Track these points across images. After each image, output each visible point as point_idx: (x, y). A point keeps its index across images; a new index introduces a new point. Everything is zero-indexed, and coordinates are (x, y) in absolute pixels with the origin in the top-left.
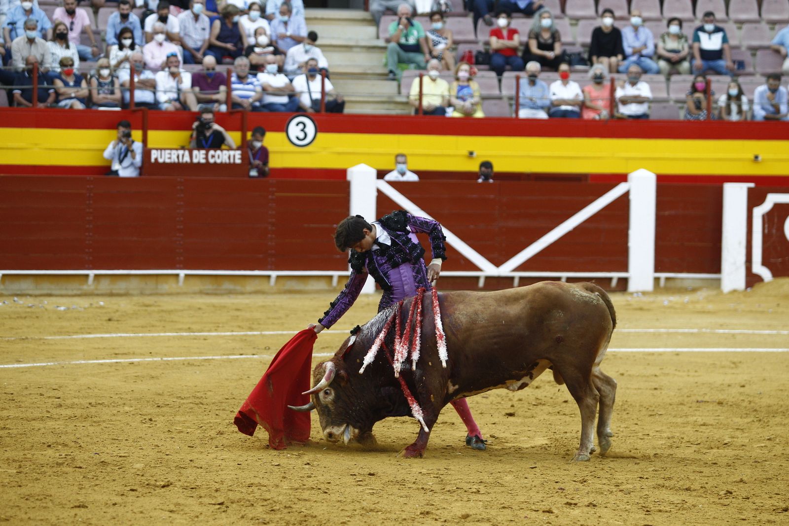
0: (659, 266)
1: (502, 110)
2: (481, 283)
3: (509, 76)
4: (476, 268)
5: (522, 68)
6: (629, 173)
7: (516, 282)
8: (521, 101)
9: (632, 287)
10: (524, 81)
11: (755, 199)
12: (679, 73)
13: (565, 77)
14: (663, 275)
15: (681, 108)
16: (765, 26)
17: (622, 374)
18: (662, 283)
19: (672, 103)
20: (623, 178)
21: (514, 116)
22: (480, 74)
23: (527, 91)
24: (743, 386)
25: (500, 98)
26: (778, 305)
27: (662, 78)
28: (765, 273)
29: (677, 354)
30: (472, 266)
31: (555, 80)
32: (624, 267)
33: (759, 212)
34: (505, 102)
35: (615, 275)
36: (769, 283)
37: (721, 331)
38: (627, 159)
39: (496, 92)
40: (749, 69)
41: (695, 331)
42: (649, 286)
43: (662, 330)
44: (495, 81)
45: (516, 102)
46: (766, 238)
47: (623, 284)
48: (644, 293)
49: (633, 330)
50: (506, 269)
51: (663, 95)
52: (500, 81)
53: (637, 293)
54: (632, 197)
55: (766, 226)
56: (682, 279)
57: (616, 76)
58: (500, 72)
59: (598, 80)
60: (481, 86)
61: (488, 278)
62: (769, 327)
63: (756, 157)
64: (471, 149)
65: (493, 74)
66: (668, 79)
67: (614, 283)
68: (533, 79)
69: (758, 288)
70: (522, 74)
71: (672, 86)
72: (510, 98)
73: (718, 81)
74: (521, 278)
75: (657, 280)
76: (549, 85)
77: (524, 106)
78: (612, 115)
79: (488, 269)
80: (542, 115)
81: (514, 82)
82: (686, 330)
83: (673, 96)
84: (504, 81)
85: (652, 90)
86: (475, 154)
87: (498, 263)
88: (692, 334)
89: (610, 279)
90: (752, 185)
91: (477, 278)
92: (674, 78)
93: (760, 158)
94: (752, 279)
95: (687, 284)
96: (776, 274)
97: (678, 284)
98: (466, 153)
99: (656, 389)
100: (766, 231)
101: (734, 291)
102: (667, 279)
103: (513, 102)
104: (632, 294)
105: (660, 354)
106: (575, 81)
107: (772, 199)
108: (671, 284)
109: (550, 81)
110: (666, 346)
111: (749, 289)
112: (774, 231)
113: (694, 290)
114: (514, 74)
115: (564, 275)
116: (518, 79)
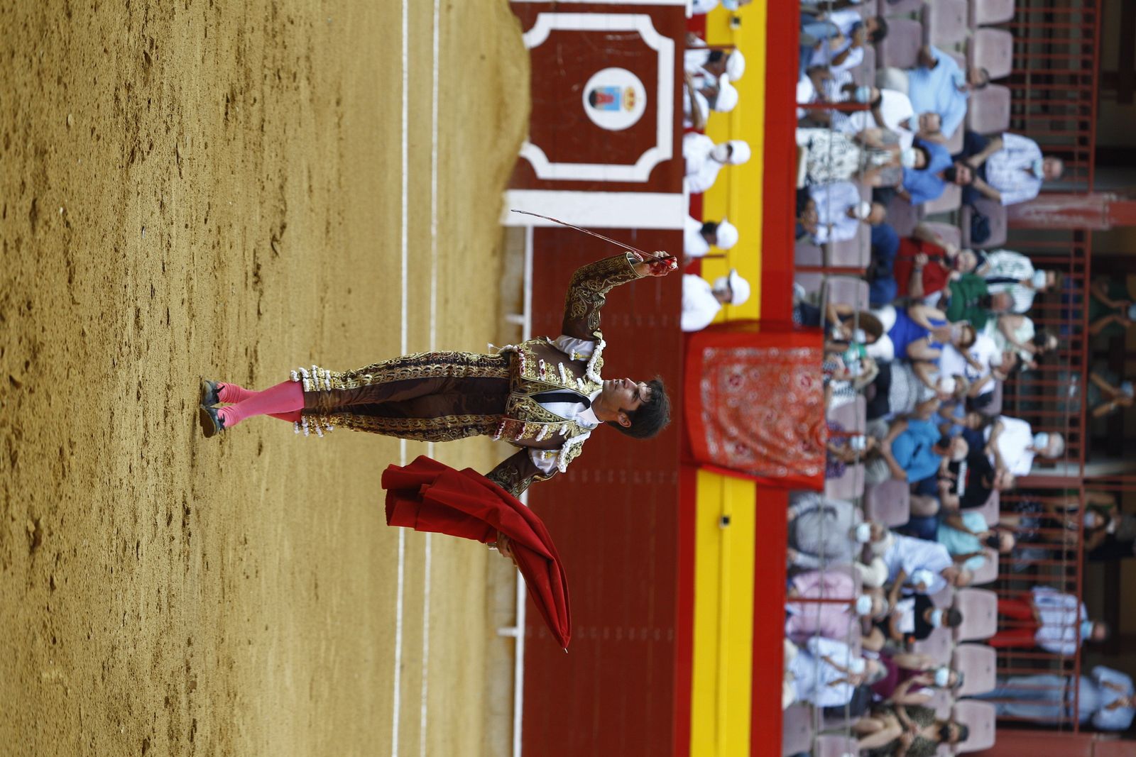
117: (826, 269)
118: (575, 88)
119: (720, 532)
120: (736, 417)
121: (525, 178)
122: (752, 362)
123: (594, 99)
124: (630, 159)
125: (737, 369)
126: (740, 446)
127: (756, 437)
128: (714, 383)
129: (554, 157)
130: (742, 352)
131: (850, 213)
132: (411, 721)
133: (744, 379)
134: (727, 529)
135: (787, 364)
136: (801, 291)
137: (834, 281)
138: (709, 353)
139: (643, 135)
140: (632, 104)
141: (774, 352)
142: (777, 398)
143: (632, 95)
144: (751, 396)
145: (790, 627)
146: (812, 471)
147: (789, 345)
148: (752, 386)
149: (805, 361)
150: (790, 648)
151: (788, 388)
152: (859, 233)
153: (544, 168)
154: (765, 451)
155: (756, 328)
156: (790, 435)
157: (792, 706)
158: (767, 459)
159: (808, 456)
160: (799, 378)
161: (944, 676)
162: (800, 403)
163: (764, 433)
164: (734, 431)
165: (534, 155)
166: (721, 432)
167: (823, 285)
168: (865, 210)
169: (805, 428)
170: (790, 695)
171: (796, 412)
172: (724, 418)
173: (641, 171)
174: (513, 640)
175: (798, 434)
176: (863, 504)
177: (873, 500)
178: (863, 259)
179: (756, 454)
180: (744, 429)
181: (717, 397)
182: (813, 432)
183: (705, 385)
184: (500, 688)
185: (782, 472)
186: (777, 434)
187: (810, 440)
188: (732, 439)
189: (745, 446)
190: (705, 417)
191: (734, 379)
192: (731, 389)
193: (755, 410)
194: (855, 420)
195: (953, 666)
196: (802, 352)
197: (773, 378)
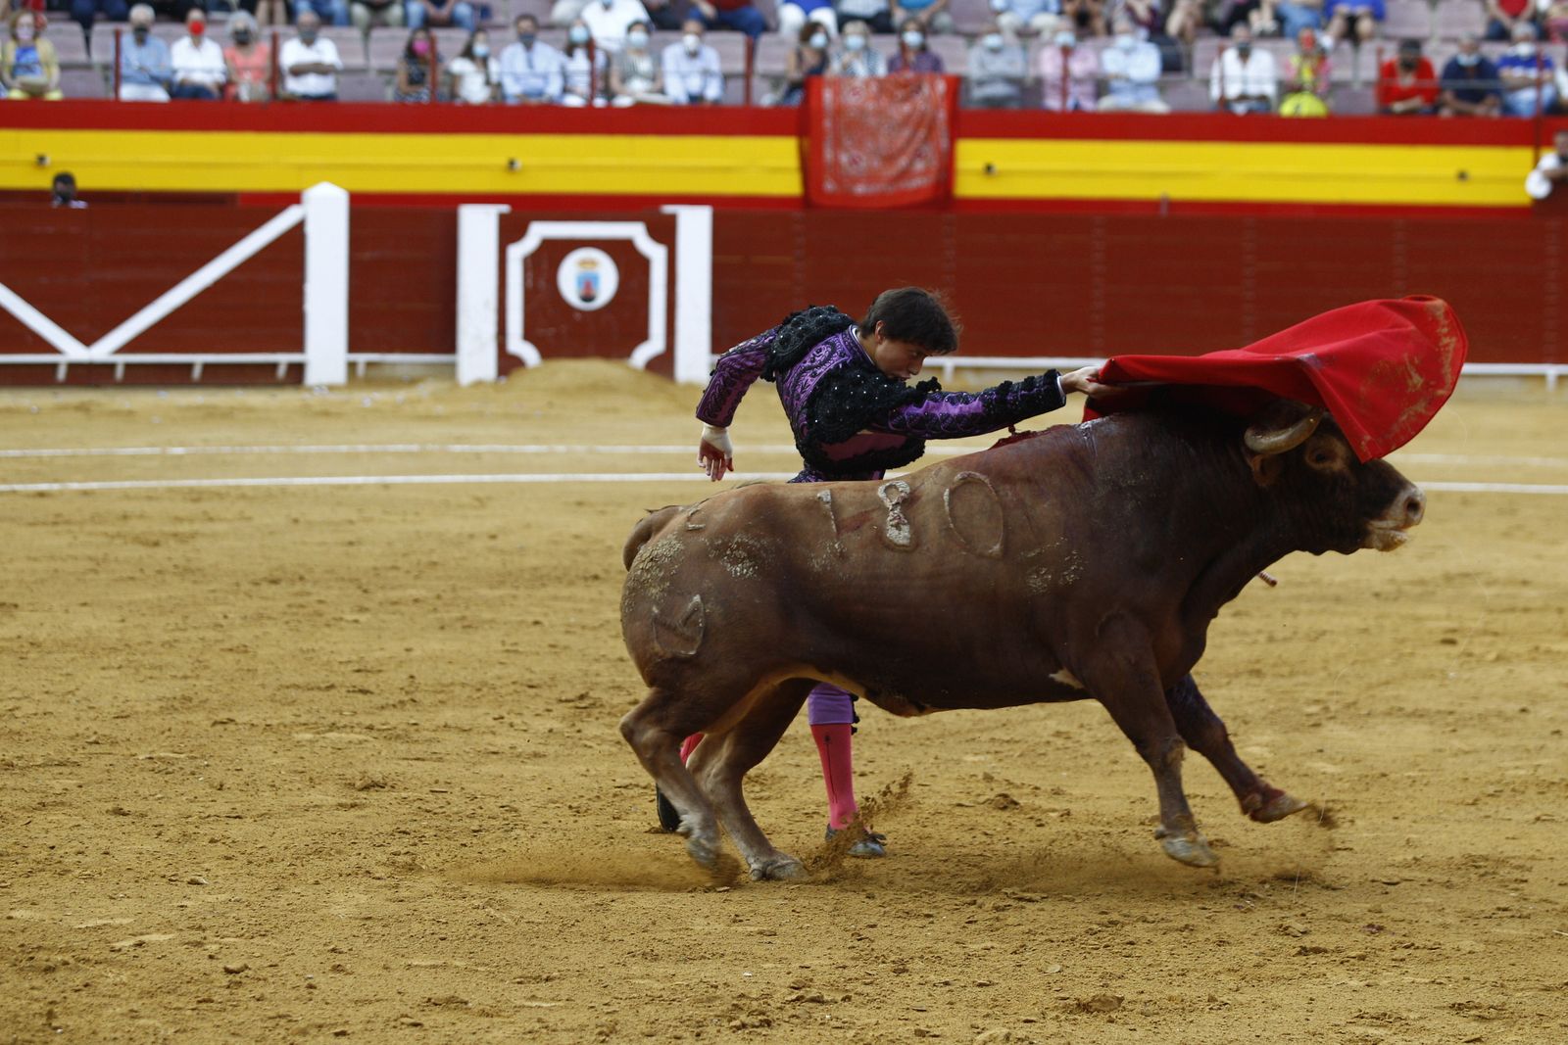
0: (355, 344)
1: (92, 87)
2: (61, 374)
3: (102, 30)
4: (51, 349)
5: (124, 17)
6: (305, 189)
7: (119, 373)
8: (124, 71)
9: (312, 377)
10: (128, 40)
11: (510, 231)
12: (385, 25)
13: (197, 32)
14: (362, 358)
15: (388, 83)
17: (296, 521)
18: (361, 370)
19: (372, 75)
20: (294, 198)
21: (111, 96)
22: (51, 27)
23: (133, 56)
24: (493, 537)
25: (87, 67)
26: (550, 405)
27: (355, 33)
28: (529, 353)
29: (386, 486)
30: (43, 346)
31: (178, 37)
32: (298, 344)
33: (518, 252)
34: (97, 74)
35: (283, 359)
36: (536, 369)
37: (457, 448)
38: (301, 167)
39: (81, 57)
40: (499, 19)
41: (415, 448)
42: (339, 375)
43: (362, 448)
44: (80, 40)
45: (115, 73)
46: (529, 295)
47: (297, 373)
48: (332, 388)
49: (313, 449)
50: (104, 350)
51: (358, 61)
52: (88, 40)
53: (320, 387)
54: (311, 230)
55: (530, 274)
56: (393, 365)
57: (281, 28)
58: (87, 24)
59: (244, 39)
60: (59, 47)
61: (74, 367)
62: (536, 440)
63: (512, 164)
64: (41, 151)
65: (76, 28)
66: (366, 35)
67: (281, 372)
68: (141, 34)
69: (518, 379)
71: (373, 46)
72: (106, 67)
73: (449, 39)
74: (129, 367)
75: (352, 366)
76: (169, 46)
77: (130, 80)
78: (274, 95)
79: (71, 350)
80: (159, 95)
81: (111, 42)
82: (400, 447)
83: (375, 63)
84: (95, 40)
85: (341, 52)
86: (49, 160)
87: (88, 339)
88: (410, 454)
89: (274, 366)
90: (505, 208)
91: (54, 367)
92: (377, 33)
93: (519, 163)
94: (508, 363)
95: (400, 372)
96: (547, 351)
97: (387, 372)
98: (32, 157)
99: (351, 543)
100: (530, 282)
101: (478, 384)
102: (370, 365)
103: (111, 74)
104: (310, 389)
105: (358, 487)
107: (539, 232)
108: (374, 372)
109: (171, 39)
110: (367, 474)
111: (504, 380)
112: (542, 284)
113: (412, 382)
114: (110, 27)
115: (199, 359)
116: (118, 35)
117: (748, 75)
118: (578, 316)
119: (1002, 174)
120: (889, 159)
121: (663, 364)
122: (838, 145)
123: (588, 297)
124: (643, 264)
125: (844, 159)
126: (918, 155)
127: (909, 141)
128: (855, 180)
129: (643, 335)
130: (828, 154)
131: (693, 55)
133: (855, 152)
134: (998, 166)
135: (839, 111)
137: (761, 65)
138: (829, 186)
139: (622, 253)
140: (593, 263)
141: (828, 124)
142: (872, 121)
143: (584, 263)
144: (870, 145)
145: (1088, 105)
146: (941, 87)
147: (821, 111)
148: (859, 144)
149: (837, 93)
151: (862, 111)
152: (713, 45)
153: (654, 345)
154: (922, 133)
155: (806, 143)
156: (906, 108)
157: (1166, 101)
158: (931, 128)
159: (926, 90)
160: (851, 100)
162: (877, 98)
163: (906, 133)
164: (903, 162)
165: (643, 354)
166: (905, 174)
167: (765, 76)
168: (690, 41)
169: (900, 94)
170: (1157, 106)
171: (884, 102)
172: (890, 172)
173: (656, 253)
175: (906, 99)
177: (968, 27)
178: (736, 41)
179: (927, 139)
180: (901, 151)
181: (871, 177)
182: (905, 85)
183: (860, 189)
185: (942, 115)
186: (906, 120)
187: (912, 89)
188: (911, 163)
189: (917, 150)
190: (891, 190)
191: (854, 162)
192: (863, 165)
193: (883, 141)
194: (887, 46)
196: (828, 96)
197: (852, 125)
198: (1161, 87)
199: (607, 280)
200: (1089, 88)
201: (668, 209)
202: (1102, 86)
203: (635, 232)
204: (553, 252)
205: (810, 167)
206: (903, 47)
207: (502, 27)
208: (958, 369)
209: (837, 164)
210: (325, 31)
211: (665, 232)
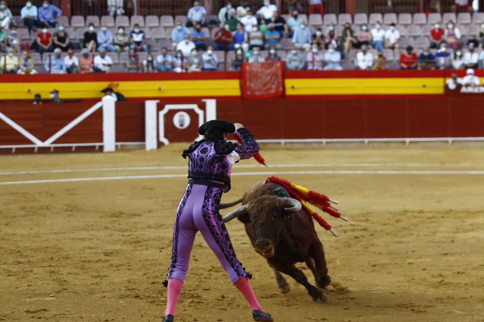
0: (118, 139)
2: (36, 150)
3: (46, 54)
4: (33, 143)
5: (52, 51)
7: (52, 150)
9: (106, 149)
10: (53, 57)
11: (160, 107)
12: (124, 51)
14: (119, 144)
16: (162, 29)
18: (119, 147)
19: (121, 65)
20: (99, 100)
23: (54, 62)
26: (172, 155)
28: (165, 141)
29: (126, 179)
30: (31, 142)
32: (101, 140)
33: (162, 113)
35: (97, 144)
36: (168, 146)
39: (40, 62)
40: (155, 49)
42: (113, 149)
43: (120, 169)
46: (166, 125)
47: (101, 148)
48: (111, 152)
49: (105, 169)
50: (47, 143)
51: (117, 61)
52: (42, 58)
53: (107, 152)
54: (104, 109)
55: (166, 119)
56: (128, 146)
57: (95, 53)
58: (41, 53)
59: (86, 56)
61: (39, 148)
62: (169, 165)
63: (160, 89)
64: (29, 88)
65: (38, 55)
66: (119, 54)
67: (97, 148)
69: (162, 148)
70: (52, 54)
71: (121, 57)
73: (142, 55)
74: (55, 148)
75: (117, 146)
79: (39, 144)
82: (130, 169)
83: (122, 62)
84: (44, 57)
85: (113, 59)
86: (32, 91)
87: (43, 140)
89: (95, 146)
90: (158, 101)
91: (33, 148)
92: (122, 54)
93: (162, 88)
94: (160, 144)
95: (130, 147)
96: (171, 140)
97: (126, 147)
98: (27, 90)
100: (166, 122)
101: (152, 150)
102: (122, 146)
104: (105, 153)
106: (76, 56)
107: (168, 107)
108: (123, 148)
110: (121, 176)
111: (159, 150)
112: (169, 122)
113: (133, 150)
115: (74, 145)
116: (50, 56)
117: (225, 63)
118: (179, 131)
119: (296, 88)
120: (265, 85)
122: (251, 81)
123: (182, 125)
124: (197, 116)
125: (252, 85)
126: (273, 84)
127: (270, 80)
128: (256, 91)
130: (248, 84)
132: (348, 168)
133: (255, 83)
134: (295, 86)
135: (251, 72)
136: (231, 69)
138: (248, 93)
139: (191, 113)
140: (183, 116)
141: (248, 76)
142: (260, 75)
143: (180, 115)
144: (259, 81)
145: (320, 69)
146: (279, 64)
147: (246, 72)
148: (257, 81)
149: (250, 68)
150: (326, 68)
151: (257, 72)
152: (216, 54)
154: (274, 78)
155: (242, 81)
156: (269, 71)
157: (342, 67)
158: (277, 76)
159: (275, 65)
160: (254, 69)
161: (331, 28)
162: (261, 68)
163: (269, 78)
164: (269, 86)
166: (270, 89)
169: (267, 66)
170: (339, 68)
171: (263, 69)
172: (265, 89)
173: (200, 112)
174: (327, 143)
175: (269, 68)
176: (287, 51)
177: (286, 48)
178: (222, 53)
179: (275, 79)
180: (268, 83)
181: (260, 90)
182: (269, 64)
183: (257, 93)
184: (339, 145)
185: (280, 73)
186: (269, 74)
187: (271, 65)
188: (271, 86)
189: (273, 82)
190: (265, 93)
191: (255, 86)
192: (258, 86)
193: (263, 80)
194: (265, 53)
195: (328, 25)
196: (247, 68)
197: (255, 76)
198: (341, 63)
199: (187, 121)
200: (320, 64)
201: (204, 100)
202: (324, 63)
203: (194, 107)
204: (172, 113)
205: (243, 87)
206: (270, 54)
207: (157, 51)
208: (285, 143)
209: (250, 87)
210: (108, 53)
211: (203, 107)
